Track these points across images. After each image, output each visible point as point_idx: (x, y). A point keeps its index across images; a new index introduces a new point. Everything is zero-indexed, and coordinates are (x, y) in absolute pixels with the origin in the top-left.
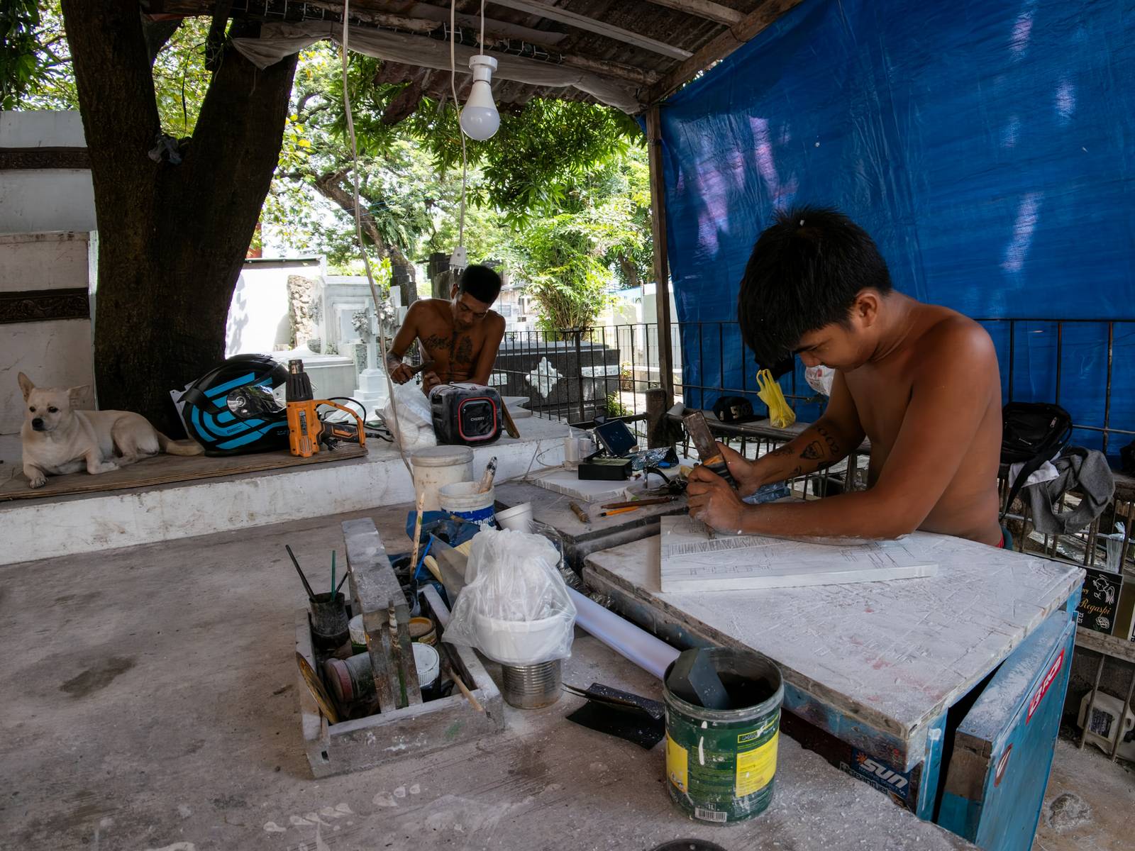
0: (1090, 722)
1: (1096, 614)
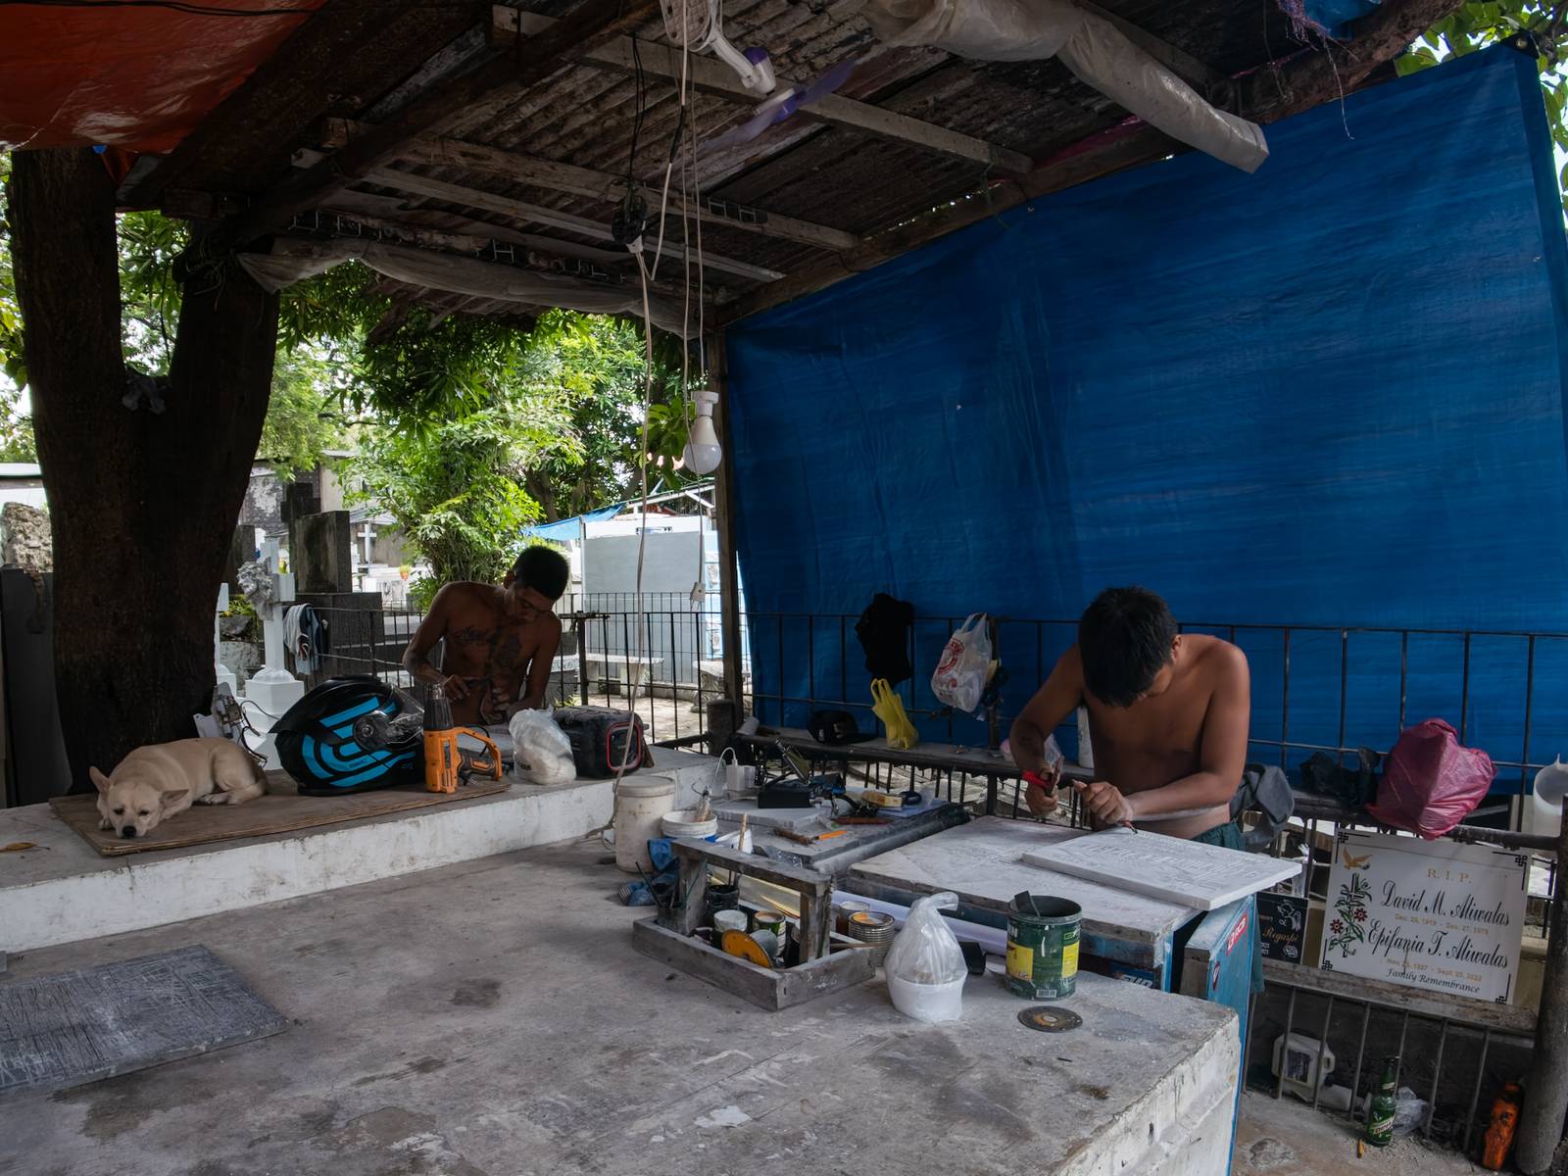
0: (1285, 1066)
1: (1283, 943)
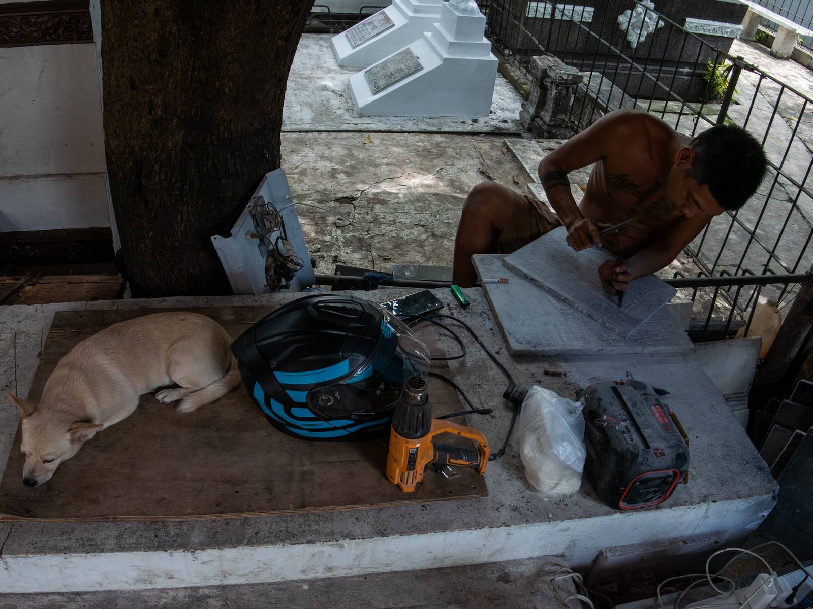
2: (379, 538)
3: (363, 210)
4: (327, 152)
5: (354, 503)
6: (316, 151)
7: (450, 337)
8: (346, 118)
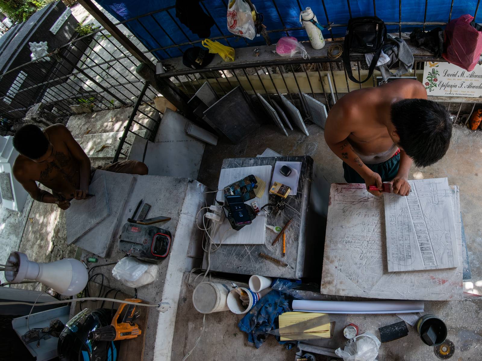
2: (155, 350)
3: (59, 242)
4: (31, 243)
5: (141, 354)
6: (29, 248)
7: (96, 277)
8: (20, 220)
